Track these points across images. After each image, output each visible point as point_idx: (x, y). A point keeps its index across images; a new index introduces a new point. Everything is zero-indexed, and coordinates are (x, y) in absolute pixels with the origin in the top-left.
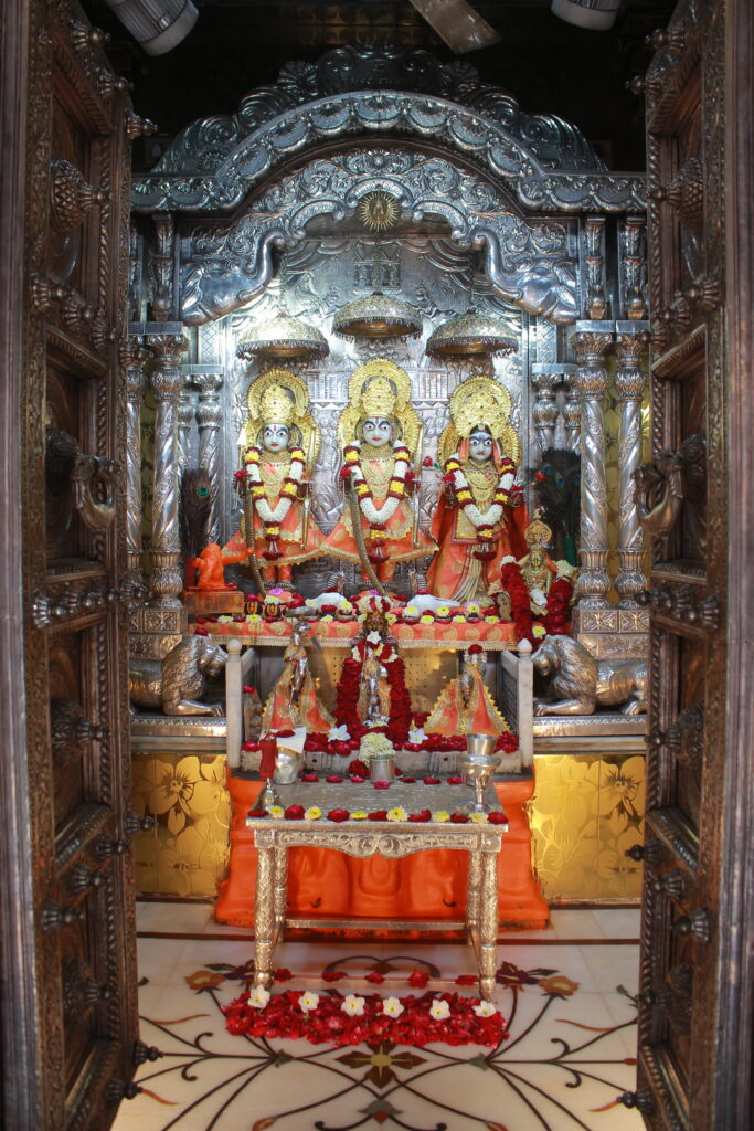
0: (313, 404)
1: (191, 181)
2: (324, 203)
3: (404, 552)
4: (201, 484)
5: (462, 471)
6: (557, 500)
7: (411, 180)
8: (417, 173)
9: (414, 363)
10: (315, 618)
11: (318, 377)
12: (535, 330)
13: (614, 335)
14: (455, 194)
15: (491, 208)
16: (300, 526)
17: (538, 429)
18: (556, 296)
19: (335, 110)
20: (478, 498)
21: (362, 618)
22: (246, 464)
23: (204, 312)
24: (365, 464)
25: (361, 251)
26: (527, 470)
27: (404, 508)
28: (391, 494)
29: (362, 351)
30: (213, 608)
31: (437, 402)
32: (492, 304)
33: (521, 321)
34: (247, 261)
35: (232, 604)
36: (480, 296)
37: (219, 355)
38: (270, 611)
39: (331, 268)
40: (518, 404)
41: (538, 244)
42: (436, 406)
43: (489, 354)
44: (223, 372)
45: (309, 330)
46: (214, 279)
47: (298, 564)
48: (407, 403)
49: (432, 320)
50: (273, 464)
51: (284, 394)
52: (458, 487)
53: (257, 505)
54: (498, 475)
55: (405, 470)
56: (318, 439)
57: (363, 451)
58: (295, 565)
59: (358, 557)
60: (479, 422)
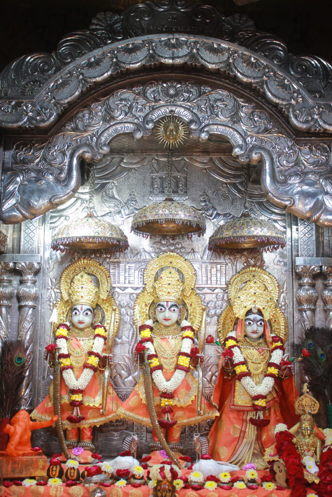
0: (114, 288)
1: (13, 103)
2: (126, 125)
3: (189, 417)
4: (18, 354)
5: (239, 347)
6: (320, 372)
7: (199, 106)
8: (205, 101)
9: (198, 256)
10: (111, 481)
11: (119, 267)
12: (297, 230)
14: (235, 119)
15: (266, 130)
17: (301, 311)
18: (323, 203)
19: (135, 49)
20: (252, 371)
21: (152, 484)
22: (56, 338)
23: (21, 213)
24: (157, 340)
25: (155, 166)
26: (293, 345)
27: (189, 379)
28: (178, 367)
29: (155, 246)
30: (19, 472)
31: (217, 288)
32: (262, 208)
33: (285, 222)
34: (59, 171)
35: (36, 468)
36: (252, 202)
37: (38, 246)
38: (70, 475)
39: (131, 178)
40: (284, 290)
41: (306, 160)
42: (216, 291)
43: (260, 249)
44: (41, 260)
45: (112, 228)
46: (31, 186)
47: (98, 426)
48: (192, 289)
49: (213, 221)
50: (79, 339)
51: (90, 280)
52: (236, 362)
53: (63, 375)
54: (269, 351)
55: (190, 346)
56: (118, 318)
57: (155, 329)
58: (95, 426)
59: (150, 421)
60: (253, 306)
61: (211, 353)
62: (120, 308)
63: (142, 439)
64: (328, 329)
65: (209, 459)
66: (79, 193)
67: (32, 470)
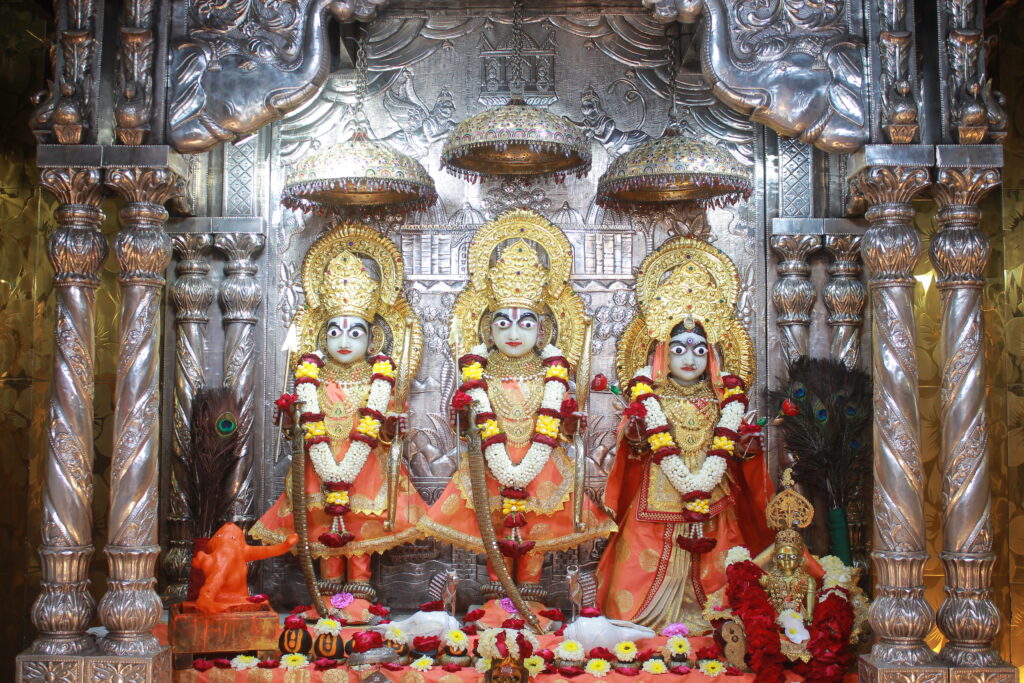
0: (411, 282)
3: (558, 535)
4: (222, 414)
5: (657, 398)
6: (817, 445)
9: (578, 217)
10: (402, 659)
11: (419, 240)
12: (776, 163)
13: (933, 172)
16: (384, 488)
17: (781, 326)
18: (829, 102)
20: (684, 445)
21: (483, 665)
22: (298, 381)
23: (209, 129)
24: (495, 384)
25: (490, 35)
26: (765, 393)
27: (559, 461)
28: (537, 438)
29: (491, 197)
30: (224, 643)
31: (614, 281)
32: (706, 120)
33: (752, 148)
34: (285, 42)
35: (259, 634)
36: (686, 107)
37: (259, 202)
38: (324, 648)
39: (442, 60)
40: (749, 283)
41: (795, 11)
42: (613, 287)
43: (701, 203)
44: (265, 229)
45: (401, 161)
46: (228, 73)
47: (381, 553)
48: (565, 283)
49: (606, 146)
50: (340, 383)
51: (361, 266)
52: (651, 426)
53: (311, 454)
54: (718, 405)
55: (560, 396)
56: (418, 341)
57: (491, 363)
58: (376, 553)
59: (481, 543)
60: (686, 315)
61: (603, 410)
62: (422, 322)
63: (469, 577)
64: (836, 361)
65: (597, 616)
66: (339, 92)
67: (249, 640)
